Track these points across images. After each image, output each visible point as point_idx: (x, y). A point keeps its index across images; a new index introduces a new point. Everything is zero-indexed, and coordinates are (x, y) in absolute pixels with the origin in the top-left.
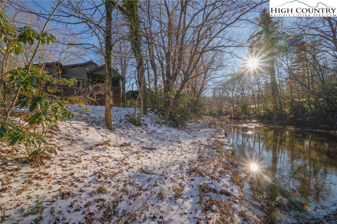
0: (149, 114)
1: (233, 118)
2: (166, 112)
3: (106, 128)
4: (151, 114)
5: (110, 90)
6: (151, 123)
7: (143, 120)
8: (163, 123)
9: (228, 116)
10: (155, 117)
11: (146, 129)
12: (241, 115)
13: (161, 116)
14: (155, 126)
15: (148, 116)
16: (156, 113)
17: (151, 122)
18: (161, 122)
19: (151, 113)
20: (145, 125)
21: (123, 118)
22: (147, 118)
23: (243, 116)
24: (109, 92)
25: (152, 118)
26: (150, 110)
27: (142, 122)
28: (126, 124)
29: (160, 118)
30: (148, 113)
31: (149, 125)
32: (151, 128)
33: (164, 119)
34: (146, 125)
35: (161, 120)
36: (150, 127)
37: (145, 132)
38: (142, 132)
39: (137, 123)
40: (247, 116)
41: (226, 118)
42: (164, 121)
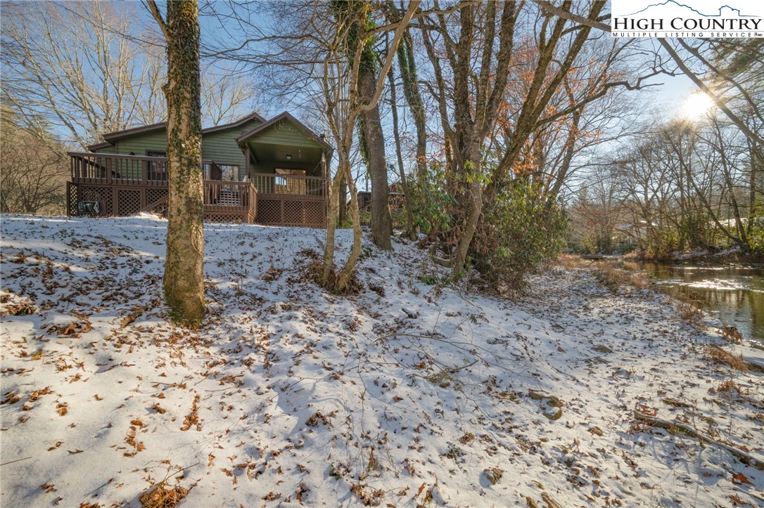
0: (397, 248)
1: (649, 260)
2: (456, 241)
3: (163, 317)
4: (405, 247)
5: (184, 126)
6: (399, 283)
7: (372, 270)
8: (446, 282)
9: (633, 254)
10: (418, 257)
11: (375, 308)
12: (681, 248)
13: (439, 255)
14: (416, 293)
15: (395, 255)
16: (422, 246)
17: (403, 277)
18: (440, 276)
19: (405, 244)
20: (374, 289)
21: (288, 263)
22: (389, 262)
23: (688, 253)
24: (181, 136)
25: (409, 262)
26: (402, 236)
27: (362, 277)
28: (296, 287)
29: (437, 262)
30: (394, 245)
31: (390, 288)
32: (399, 302)
33: (449, 265)
34: (380, 291)
35: (440, 269)
36: (396, 298)
37: (366, 324)
38: (352, 327)
39: (343, 283)
40: (705, 252)
41: (626, 259)
42: (450, 271)
